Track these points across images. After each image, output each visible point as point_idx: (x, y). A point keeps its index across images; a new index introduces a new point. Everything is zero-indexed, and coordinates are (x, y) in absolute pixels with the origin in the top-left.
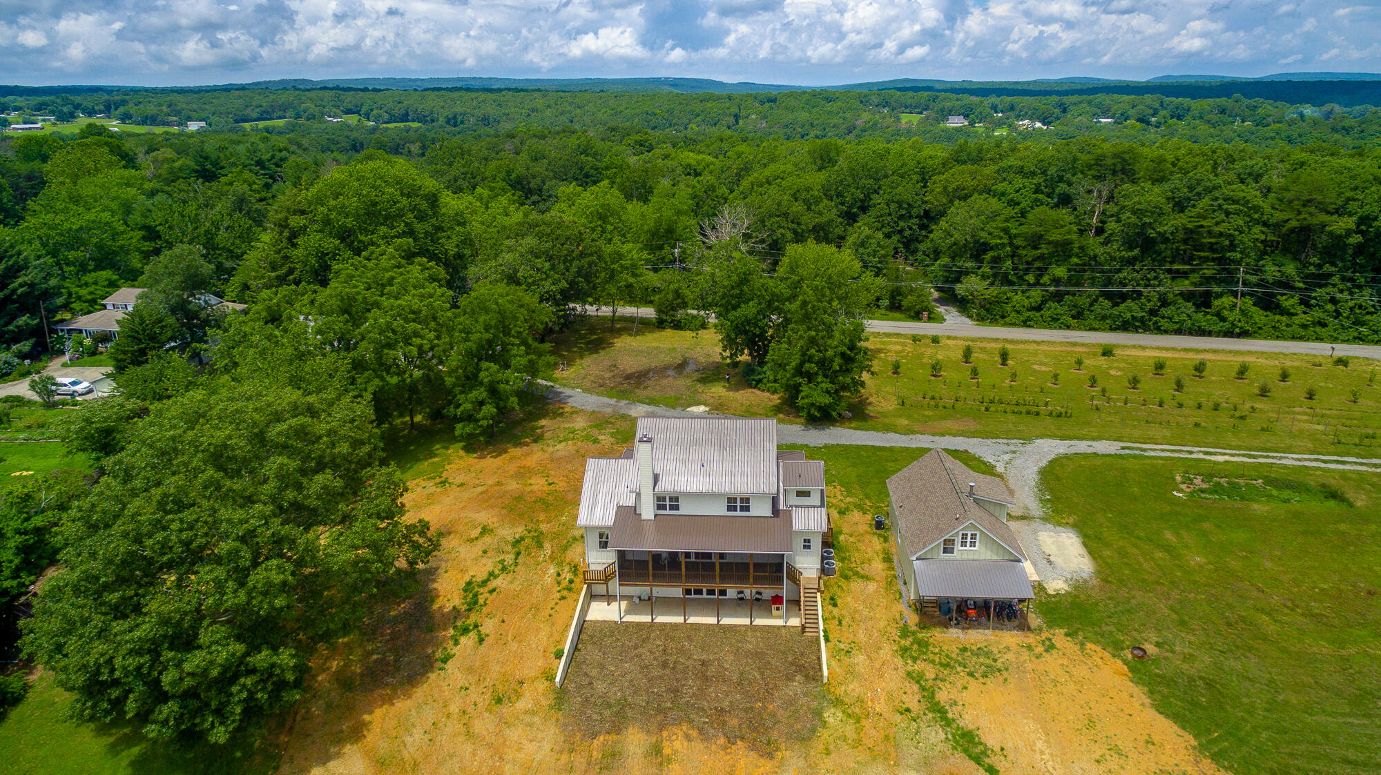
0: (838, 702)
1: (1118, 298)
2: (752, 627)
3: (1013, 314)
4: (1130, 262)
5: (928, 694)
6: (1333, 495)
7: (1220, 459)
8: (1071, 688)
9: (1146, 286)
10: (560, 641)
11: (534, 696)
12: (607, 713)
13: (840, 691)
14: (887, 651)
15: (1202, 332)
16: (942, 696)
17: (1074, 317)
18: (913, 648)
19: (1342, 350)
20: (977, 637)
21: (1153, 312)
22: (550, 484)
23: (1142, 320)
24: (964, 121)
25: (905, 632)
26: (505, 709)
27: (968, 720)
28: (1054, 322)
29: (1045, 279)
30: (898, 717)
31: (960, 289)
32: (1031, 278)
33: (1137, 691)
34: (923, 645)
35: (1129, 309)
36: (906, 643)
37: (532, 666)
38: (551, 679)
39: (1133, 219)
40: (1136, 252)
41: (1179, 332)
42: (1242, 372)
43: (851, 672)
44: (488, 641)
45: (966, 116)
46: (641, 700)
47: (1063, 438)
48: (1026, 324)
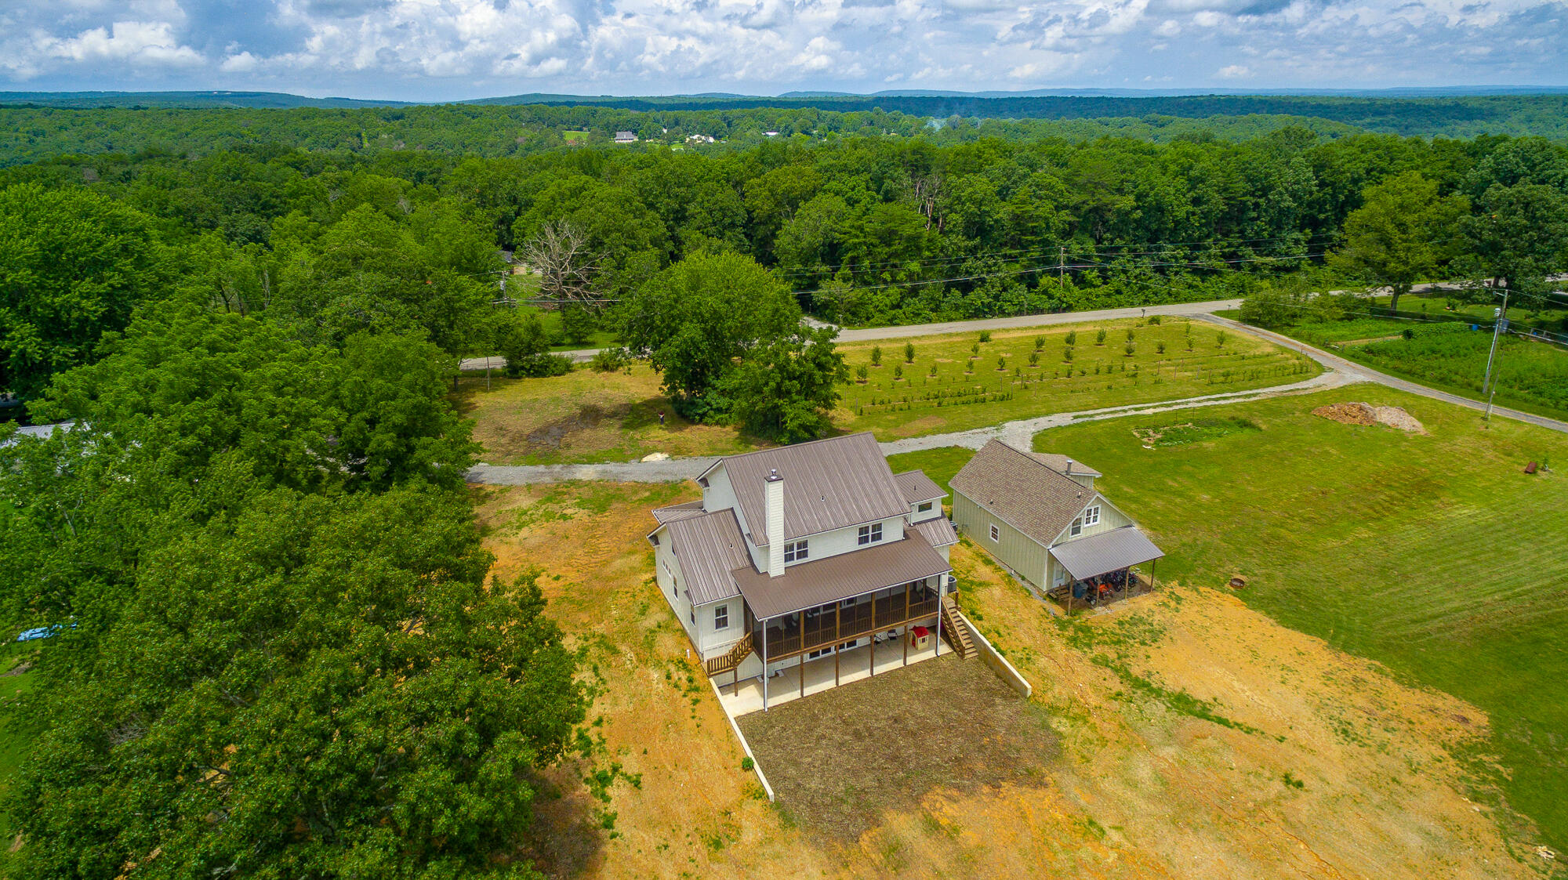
0: (1054, 710)
1: (966, 288)
2: (907, 668)
3: (877, 315)
4: (972, 251)
5: (1125, 675)
6: (1245, 424)
7: (1150, 412)
8: (1218, 630)
9: (989, 272)
10: (734, 751)
11: (754, 824)
12: (847, 809)
13: (1049, 698)
14: (1059, 646)
15: (1037, 311)
16: (1136, 671)
17: (932, 310)
18: (1082, 638)
19: (1152, 311)
20: (1122, 607)
21: (996, 298)
22: (557, 578)
23: (989, 306)
24: (632, 137)
25: (1063, 626)
26: (732, 850)
27: (1172, 685)
28: (916, 317)
29: (901, 275)
30: (1116, 705)
31: (821, 294)
32: (886, 276)
33: (1258, 614)
34: (1085, 630)
35: (977, 296)
36: (1070, 632)
37: (725, 790)
38: (761, 794)
39: (973, 209)
40: (978, 240)
41: (1019, 313)
42: (1101, 338)
43: (1044, 676)
44: (646, 780)
45: (635, 132)
46: (869, 781)
47: (1025, 418)
48: (892, 322)
